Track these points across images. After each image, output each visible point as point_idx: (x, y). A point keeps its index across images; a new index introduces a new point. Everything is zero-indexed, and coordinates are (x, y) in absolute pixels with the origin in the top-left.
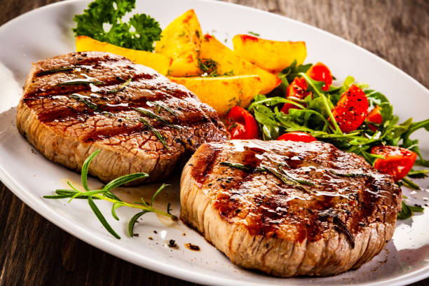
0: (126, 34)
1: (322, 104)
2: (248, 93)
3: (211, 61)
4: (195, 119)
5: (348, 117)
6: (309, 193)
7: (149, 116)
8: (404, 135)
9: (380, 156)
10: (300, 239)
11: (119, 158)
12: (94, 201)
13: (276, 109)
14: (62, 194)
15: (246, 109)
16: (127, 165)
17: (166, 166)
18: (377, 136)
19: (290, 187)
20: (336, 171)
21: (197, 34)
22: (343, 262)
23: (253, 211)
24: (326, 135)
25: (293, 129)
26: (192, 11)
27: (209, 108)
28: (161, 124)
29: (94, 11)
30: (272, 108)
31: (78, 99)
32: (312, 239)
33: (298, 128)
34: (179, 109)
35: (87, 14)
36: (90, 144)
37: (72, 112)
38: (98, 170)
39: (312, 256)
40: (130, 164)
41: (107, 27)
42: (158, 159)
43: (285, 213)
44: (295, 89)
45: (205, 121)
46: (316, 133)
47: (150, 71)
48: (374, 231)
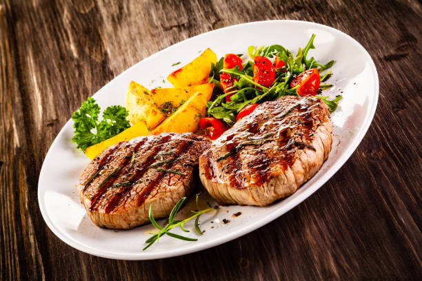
0: (108, 127)
1: (245, 81)
2: (201, 106)
3: (166, 103)
4: (185, 146)
5: (265, 77)
6: (273, 140)
7: (160, 165)
8: (303, 61)
9: (297, 86)
10: (285, 168)
11: (164, 200)
12: (170, 232)
13: (223, 104)
14: (151, 241)
15: (207, 116)
16: (170, 200)
17: (190, 184)
18: (288, 75)
19: (261, 145)
20: (279, 116)
21: (146, 93)
22: (317, 162)
23: (252, 173)
24: (260, 97)
25: (240, 108)
26: (133, 82)
27: (187, 134)
28: (170, 165)
29: (79, 129)
30: (220, 105)
31: (117, 187)
32: (291, 164)
33: (242, 105)
34: (172, 148)
35: (78, 133)
36: (143, 205)
37: (119, 196)
38: (158, 214)
39: (298, 172)
40: (172, 198)
41: (94, 131)
42: (183, 184)
43: (268, 161)
44: (225, 82)
45: (191, 143)
46: (255, 100)
47: (140, 139)
48: (320, 133)
